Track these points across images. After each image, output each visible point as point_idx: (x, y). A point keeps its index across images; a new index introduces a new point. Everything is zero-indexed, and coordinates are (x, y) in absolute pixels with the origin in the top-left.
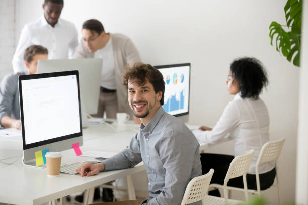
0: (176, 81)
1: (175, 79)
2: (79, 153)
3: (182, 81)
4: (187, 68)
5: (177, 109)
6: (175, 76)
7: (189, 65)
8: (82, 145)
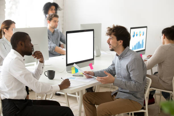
0: (141, 34)
1: (140, 34)
2: (92, 68)
3: (143, 35)
4: (146, 28)
5: (140, 48)
6: (140, 32)
7: (146, 27)
8: (93, 64)
